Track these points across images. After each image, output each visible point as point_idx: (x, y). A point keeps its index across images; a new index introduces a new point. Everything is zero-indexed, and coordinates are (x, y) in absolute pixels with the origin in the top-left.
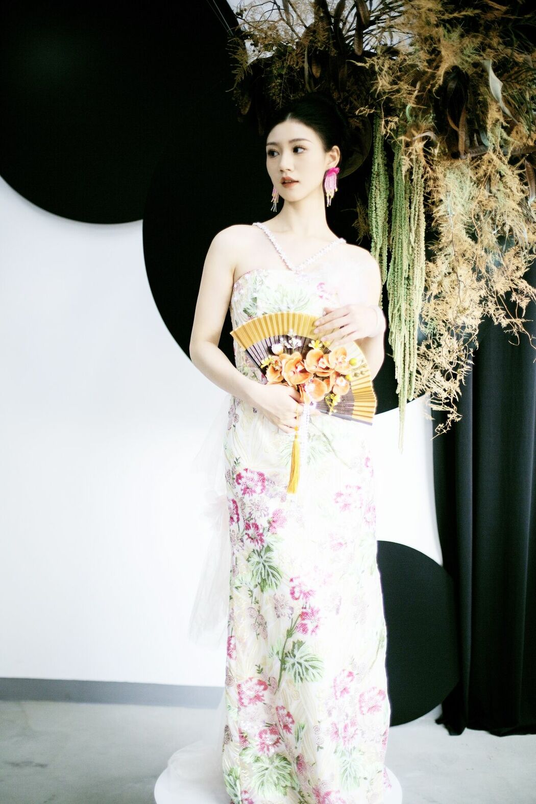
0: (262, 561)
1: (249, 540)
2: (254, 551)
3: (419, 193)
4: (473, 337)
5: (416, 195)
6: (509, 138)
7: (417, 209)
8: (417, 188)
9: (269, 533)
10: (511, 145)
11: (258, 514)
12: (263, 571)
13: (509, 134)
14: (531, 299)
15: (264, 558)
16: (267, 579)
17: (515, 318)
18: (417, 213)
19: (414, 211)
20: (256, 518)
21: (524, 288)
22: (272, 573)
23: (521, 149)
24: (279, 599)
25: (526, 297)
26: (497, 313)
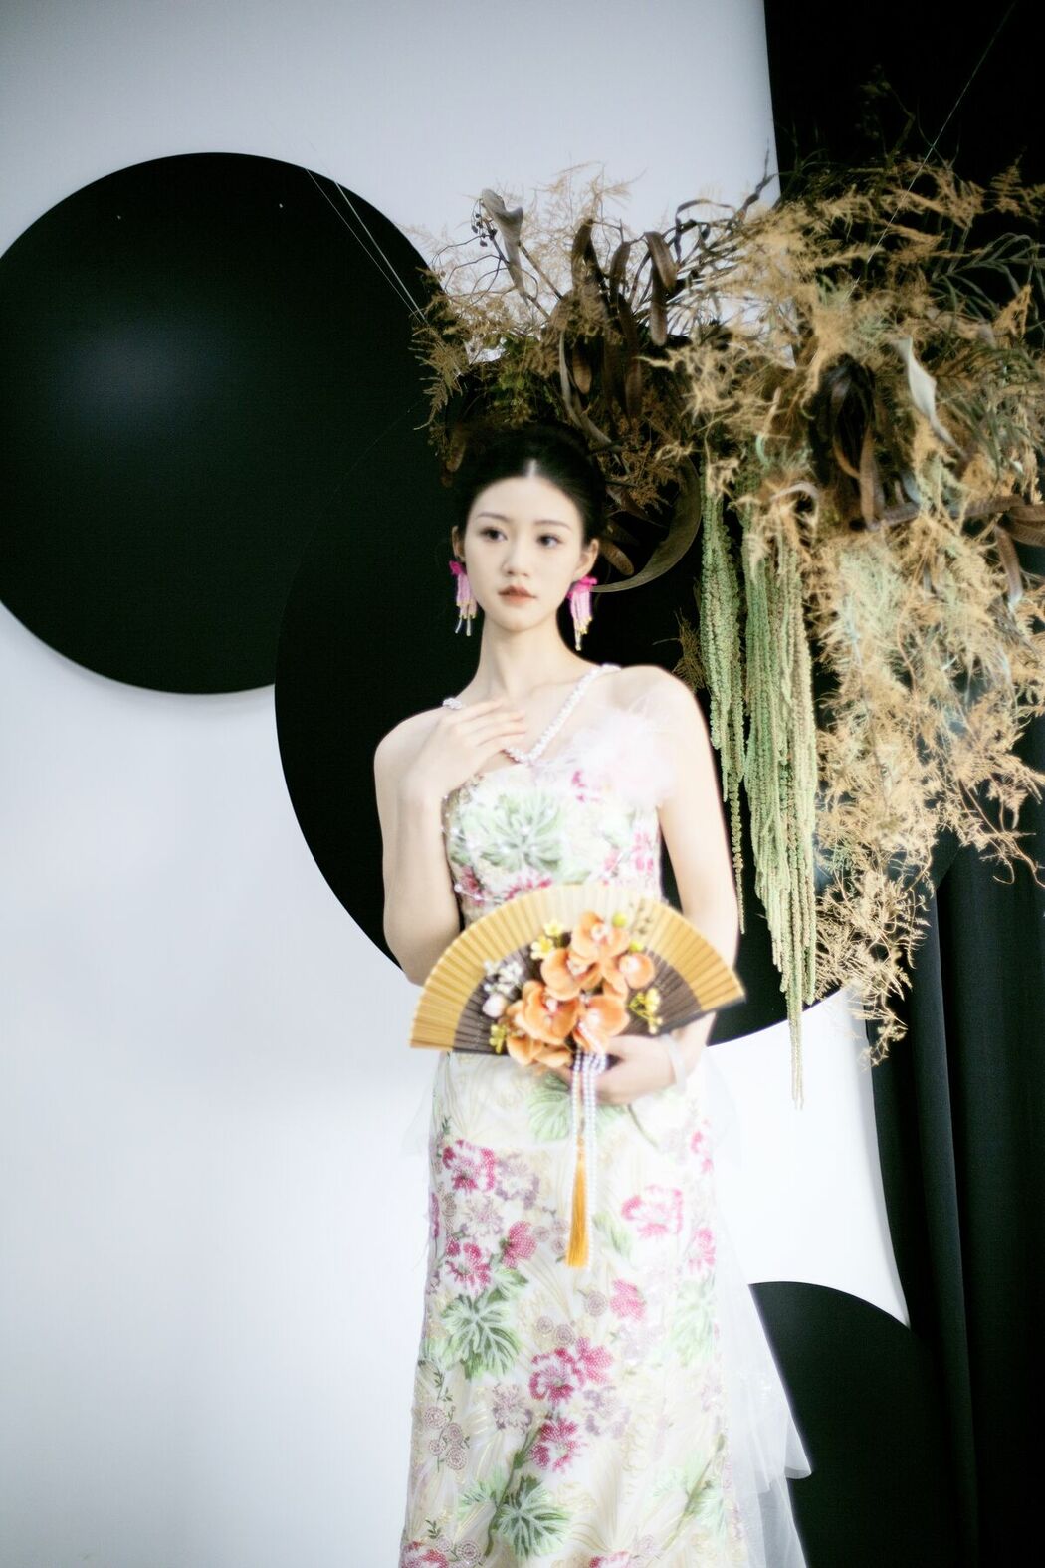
0: (476, 1318)
1: (453, 1276)
2: (460, 1298)
3: (793, 601)
4: (922, 873)
5: (787, 605)
6: (961, 486)
7: (792, 632)
8: (789, 593)
9: (502, 1267)
10: (964, 498)
11: (483, 1228)
12: (476, 1338)
13: (959, 475)
14: (1027, 792)
15: (484, 1313)
16: (483, 1354)
17: (999, 829)
18: (792, 641)
19: (785, 636)
20: (477, 1236)
21: (1014, 772)
22: (497, 1343)
23: (985, 505)
24: (506, 1394)
25: (1019, 788)
26: (965, 823)
